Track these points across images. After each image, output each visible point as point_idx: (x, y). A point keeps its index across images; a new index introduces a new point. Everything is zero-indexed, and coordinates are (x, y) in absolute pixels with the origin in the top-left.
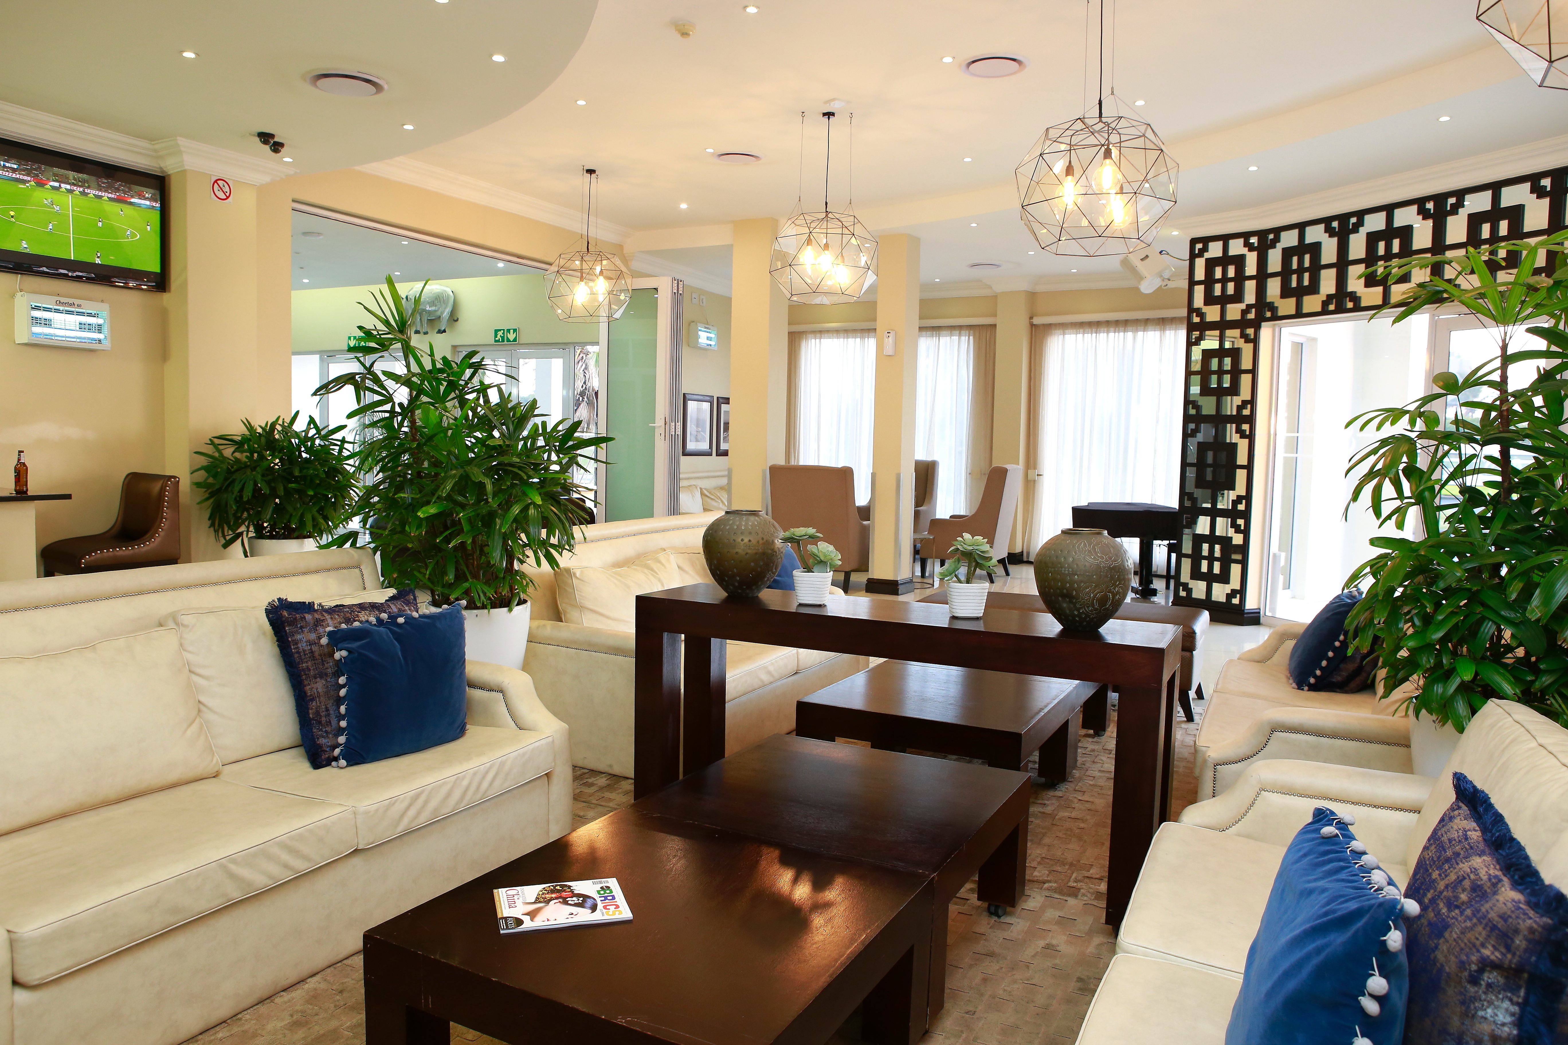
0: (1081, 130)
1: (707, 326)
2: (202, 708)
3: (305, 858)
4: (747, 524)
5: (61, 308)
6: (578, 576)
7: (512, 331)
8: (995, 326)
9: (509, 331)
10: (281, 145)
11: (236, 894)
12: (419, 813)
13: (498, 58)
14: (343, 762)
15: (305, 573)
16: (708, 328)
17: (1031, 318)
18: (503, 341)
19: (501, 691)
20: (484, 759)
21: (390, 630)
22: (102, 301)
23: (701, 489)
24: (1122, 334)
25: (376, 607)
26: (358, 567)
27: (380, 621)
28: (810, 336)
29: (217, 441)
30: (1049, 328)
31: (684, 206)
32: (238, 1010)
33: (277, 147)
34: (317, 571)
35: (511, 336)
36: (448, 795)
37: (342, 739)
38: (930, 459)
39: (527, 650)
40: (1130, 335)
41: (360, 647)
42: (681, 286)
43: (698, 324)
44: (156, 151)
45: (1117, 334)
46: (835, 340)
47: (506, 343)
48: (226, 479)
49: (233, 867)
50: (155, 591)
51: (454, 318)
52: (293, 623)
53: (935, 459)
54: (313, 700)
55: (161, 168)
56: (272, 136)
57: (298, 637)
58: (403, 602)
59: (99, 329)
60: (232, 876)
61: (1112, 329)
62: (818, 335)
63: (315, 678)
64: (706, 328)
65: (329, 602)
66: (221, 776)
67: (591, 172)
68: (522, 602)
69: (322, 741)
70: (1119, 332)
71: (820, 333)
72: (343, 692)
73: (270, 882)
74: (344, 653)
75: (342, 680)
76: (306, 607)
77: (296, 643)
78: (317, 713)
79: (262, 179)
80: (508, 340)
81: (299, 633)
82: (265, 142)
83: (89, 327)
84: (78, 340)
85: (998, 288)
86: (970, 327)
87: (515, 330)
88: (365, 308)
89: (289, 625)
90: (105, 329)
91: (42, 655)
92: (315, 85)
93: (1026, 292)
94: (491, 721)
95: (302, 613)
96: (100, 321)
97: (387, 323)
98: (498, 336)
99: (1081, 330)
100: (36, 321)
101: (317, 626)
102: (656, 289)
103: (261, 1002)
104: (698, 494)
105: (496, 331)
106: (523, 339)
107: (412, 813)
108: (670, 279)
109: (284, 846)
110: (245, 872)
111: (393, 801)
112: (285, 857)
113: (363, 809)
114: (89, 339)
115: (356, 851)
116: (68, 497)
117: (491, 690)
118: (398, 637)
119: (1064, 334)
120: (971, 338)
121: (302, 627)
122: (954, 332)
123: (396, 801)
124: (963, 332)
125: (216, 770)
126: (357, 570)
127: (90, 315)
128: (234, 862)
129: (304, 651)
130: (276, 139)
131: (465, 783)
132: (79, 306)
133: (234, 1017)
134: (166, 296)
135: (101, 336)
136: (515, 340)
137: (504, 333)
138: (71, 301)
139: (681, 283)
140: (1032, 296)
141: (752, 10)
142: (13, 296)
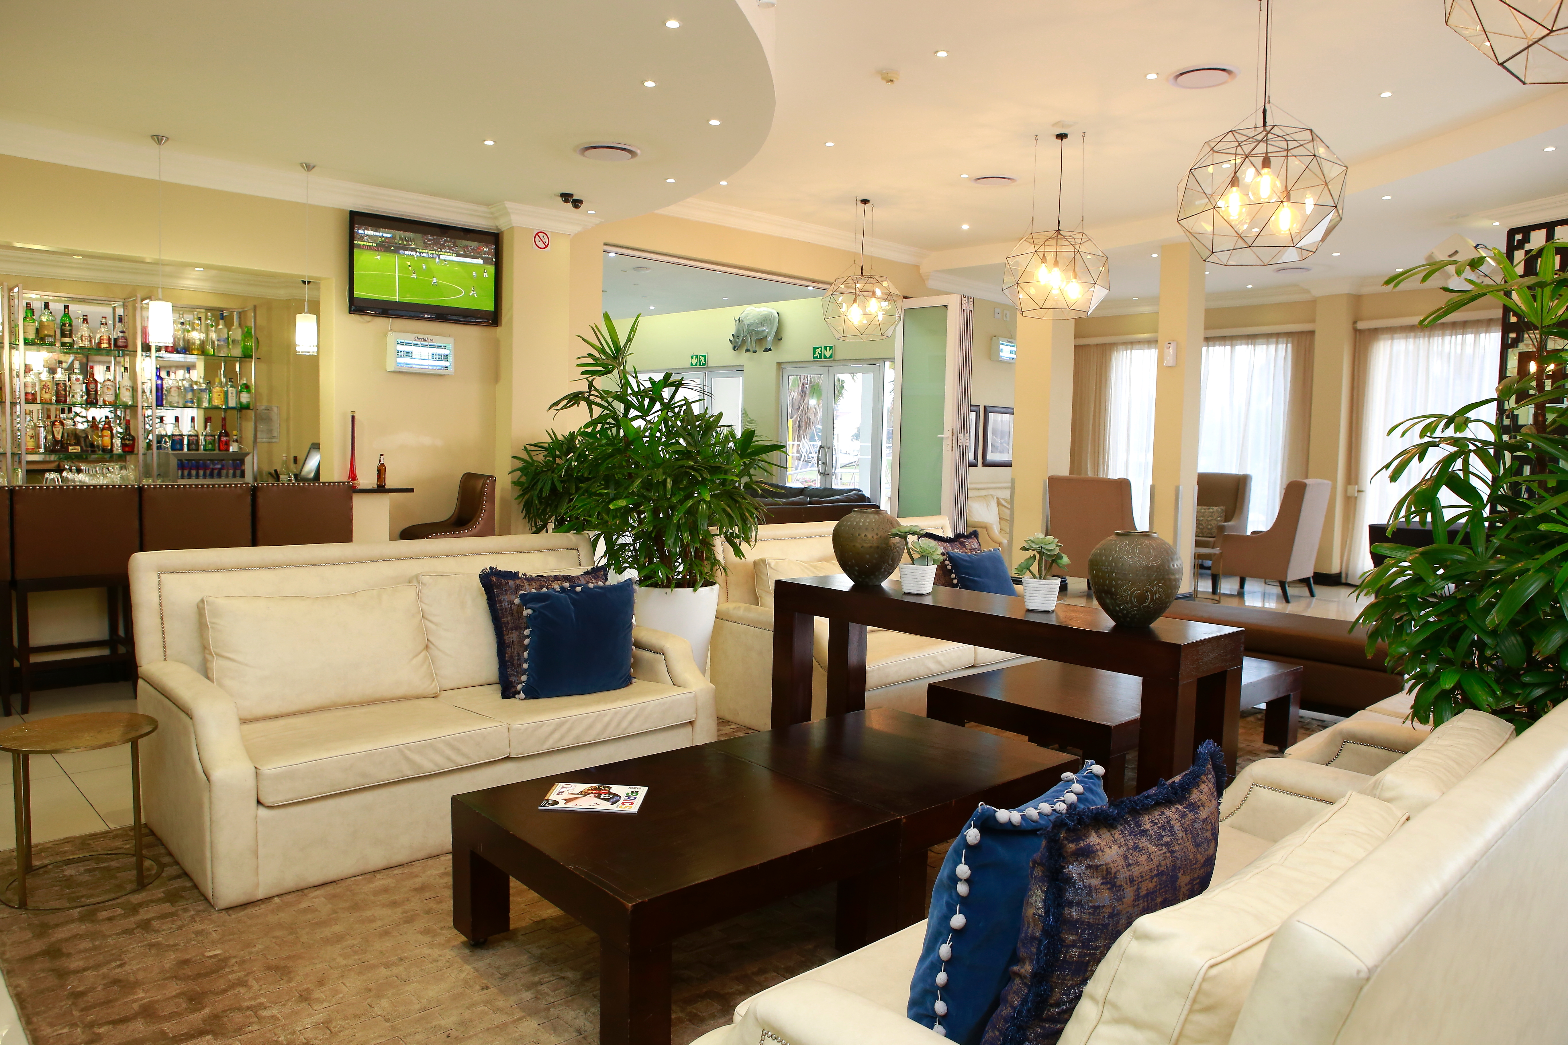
0: (1245, 141)
1: (1009, 340)
2: (430, 645)
3: (468, 757)
4: (865, 520)
5: (419, 343)
6: (772, 566)
7: (828, 348)
8: (1312, 333)
9: (825, 348)
10: (581, 202)
11: (410, 774)
12: (562, 738)
13: (715, 122)
14: (522, 695)
15: (530, 551)
16: (1010, 342)
17: (1355, 323)
18: (821, 358)
19: (663, 654)
20: (627, 703)
21: (569, 596)
22: (449, 336)
23: (998, 499)
24: (1459, 337)
25: (568, 579)
26: (576, 549)
27: (563, 589)
28: (1120, 347)
29: (529, 447)
30: (1375, 333)
31: (965, 227)
32: (412, 859)
33: (577, 203)
34: (541, 551)
35: (828, 353)
36: (590, 727)
37: (524, 678)
38: (1242, 473)
39: (715, 625)
40: (1470, 338)
41: (541, 607)
42: (971, 303)
43: (1000, 338)
44: (492, 213)
45: (1453, 337)
46: (1147, 351)
47: (823, 359)
48: (533, 479)
49: (408, 752)
50: (411, 558)
51: (778, 338)
52: (500, 586)
53: (1248, 472)
54: (509, 647)
55: (497, 227)
56: (571, 195)
57: (503, 597)
58: (593, 577)
59: (446, 358)
60: (407, 759)
61: (1448, 332)
62: (1129, 347)
63: (512, 630)
64: (1008, 342)
65: (533, 573)
66: (439, 698)
67: (865, 202)
68: (709, 583)
69: (513, 679)
70: (1456, 335)
71: (1132, 344)
72: (527, 641)
73: (436, 769)
74: (530, 611)
75: (527, 632)
76: (514, 575)
77: (501, 602)
78: (511, 657)
79: (574, 229)
80: (825, 357)
81: (503, 595)
82: (566, 201)
83: (438, 357)
84: (430, 367)
85: (1317, 292)
86: (1288, 335)
87: (831, 348)
88: (584, 339)
89: (497, 588)
90: (450, 358)
91: (326, 598)
92: (583, 155)
93: (1348, 295)
94: (653, 677)
95: (507, 580)
96: (446, 352)
97: (603, 351)
98: (817, 353)
99: (1412, 334)
100: (399, 353)
101: (517, 590)
102: (946, 307)
103: (430, 857)
104: (994, 504)
105: (815, 348)
106: (839, 356)
107: (557, 736)
108: (959, 297)
109: (448, 744)
110: (416, 758)
111: (541, 724)
112: (449, 752)
113: (515, 727)
114: (439, 366)
115: (508, 758)
116: (411, 490)
117: (656, 653)
118: (574, 602)
119: (1392, 339)
120: (1290, 345)
121: (506, 590)
122: (1270, 340)
123: (544, 724)
124: (1280, 340)
125: (434, 691)
126: (575, 552)
127: (439, 347)
128: (409, 749)
129: (506, 608)
130: (574, 198)
131: (606, 719)
132: (431, 340)
133: (410, 863)
134: (498, 330)
135: (447, 364)
136: (831, 357)
137: (821, 351)
138: (425, 337)
139: (972, 300)
140: (1356, 300)
141: (942, 54)
142: (386, 335)
